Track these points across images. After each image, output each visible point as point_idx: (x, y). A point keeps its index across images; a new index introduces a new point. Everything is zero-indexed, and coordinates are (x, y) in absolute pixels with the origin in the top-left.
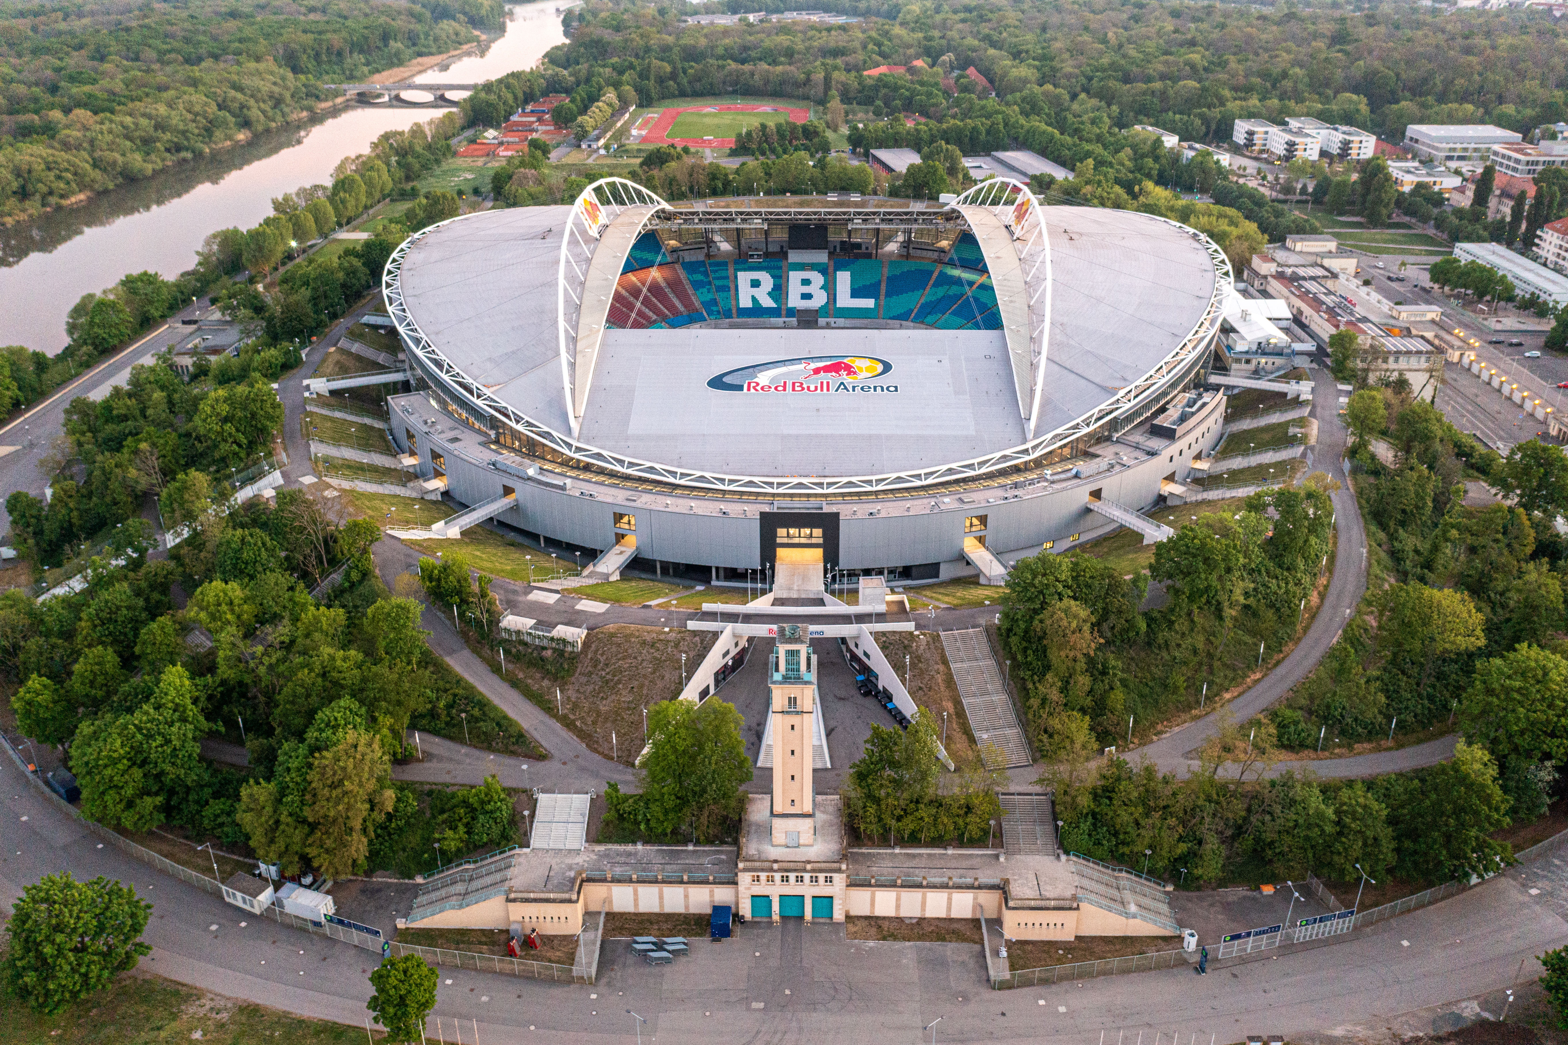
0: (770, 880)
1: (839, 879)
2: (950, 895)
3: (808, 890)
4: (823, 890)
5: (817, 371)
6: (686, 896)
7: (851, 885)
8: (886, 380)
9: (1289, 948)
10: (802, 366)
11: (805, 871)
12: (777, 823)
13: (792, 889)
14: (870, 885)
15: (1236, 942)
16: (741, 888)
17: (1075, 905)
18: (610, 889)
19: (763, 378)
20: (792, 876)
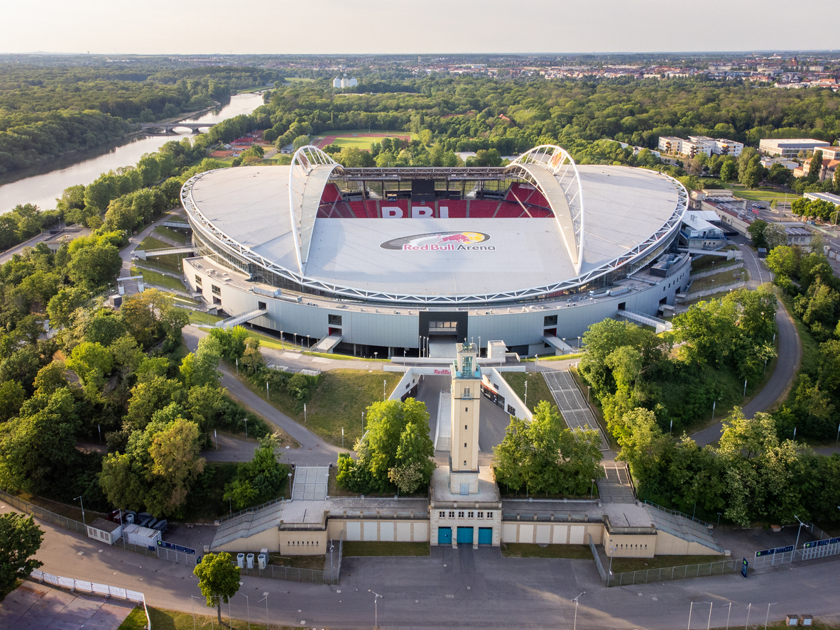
0: (451, 515)
1: (497, 514)
2: (569, 526)
3: (476, 523)
4: (486, 523)
5: (445, 239)
6: (395, 529)
7: (504, 519)
8: (487, 244)
9: (799, 562)
10: (436, 237)
11: (475, 508)
12: (456, 477)
13: (466, 522)
14: (516, 520)
15: (765, 557)
16: (432, 521)
17: (654, 531)
18: (345, 524)
19: (414, 243)
20: (466, 512)
